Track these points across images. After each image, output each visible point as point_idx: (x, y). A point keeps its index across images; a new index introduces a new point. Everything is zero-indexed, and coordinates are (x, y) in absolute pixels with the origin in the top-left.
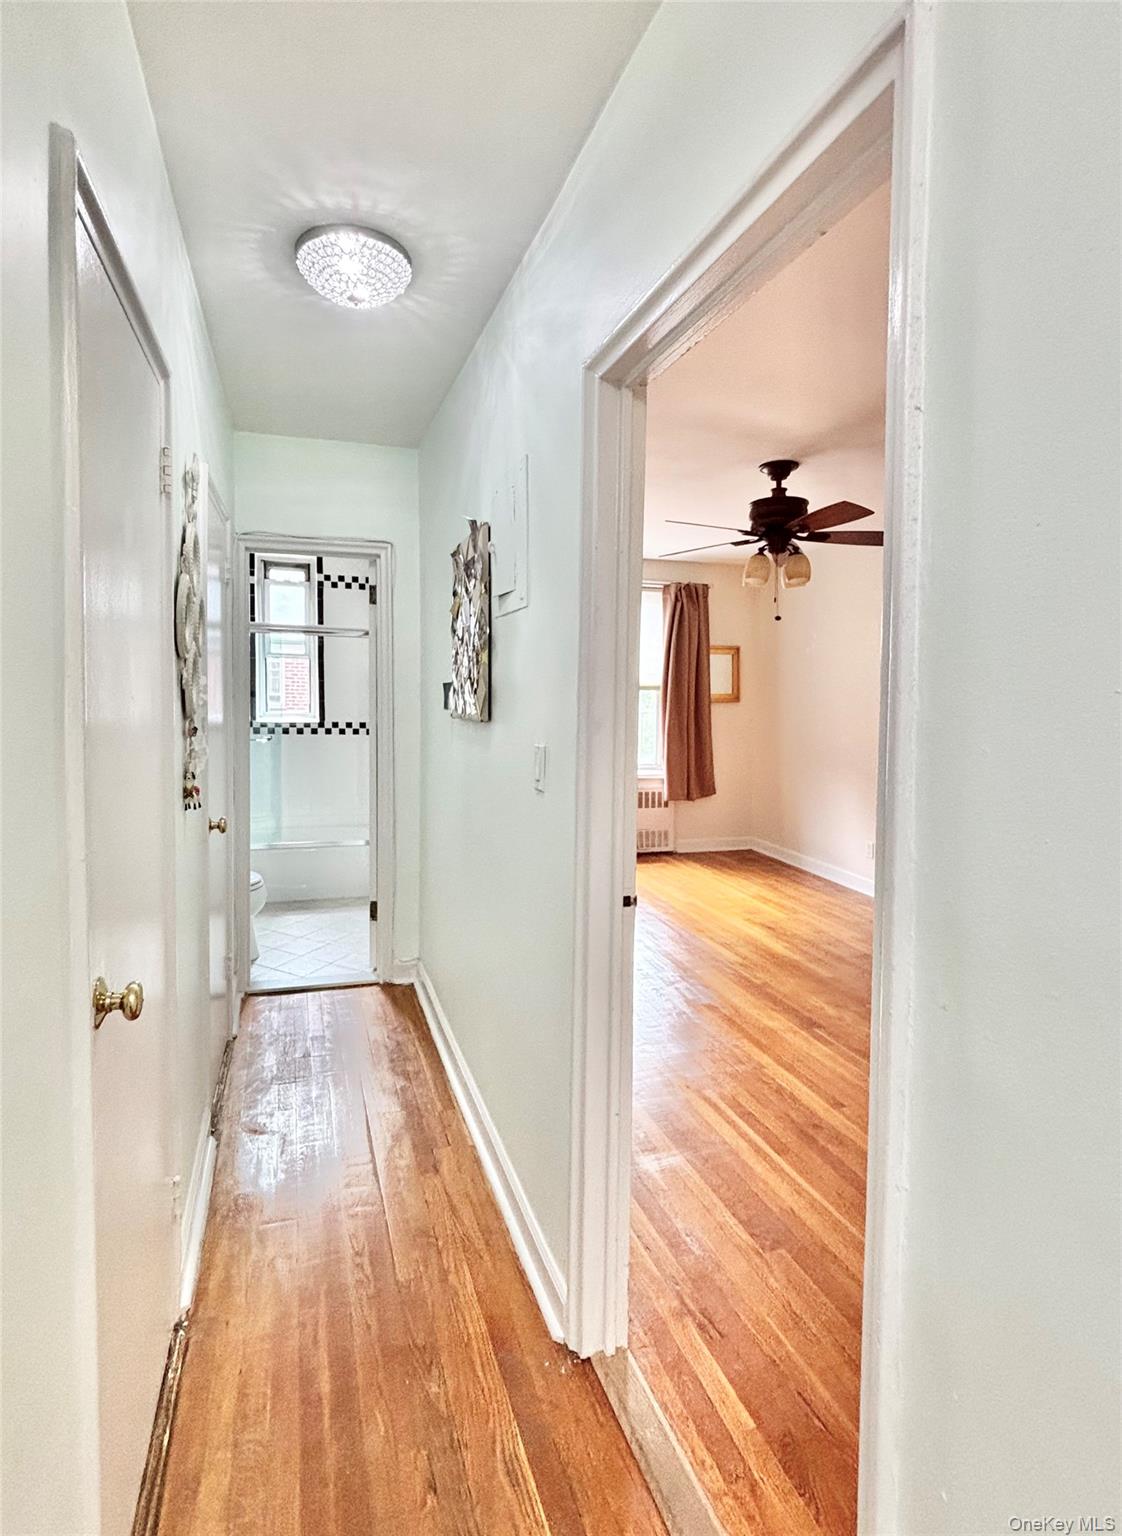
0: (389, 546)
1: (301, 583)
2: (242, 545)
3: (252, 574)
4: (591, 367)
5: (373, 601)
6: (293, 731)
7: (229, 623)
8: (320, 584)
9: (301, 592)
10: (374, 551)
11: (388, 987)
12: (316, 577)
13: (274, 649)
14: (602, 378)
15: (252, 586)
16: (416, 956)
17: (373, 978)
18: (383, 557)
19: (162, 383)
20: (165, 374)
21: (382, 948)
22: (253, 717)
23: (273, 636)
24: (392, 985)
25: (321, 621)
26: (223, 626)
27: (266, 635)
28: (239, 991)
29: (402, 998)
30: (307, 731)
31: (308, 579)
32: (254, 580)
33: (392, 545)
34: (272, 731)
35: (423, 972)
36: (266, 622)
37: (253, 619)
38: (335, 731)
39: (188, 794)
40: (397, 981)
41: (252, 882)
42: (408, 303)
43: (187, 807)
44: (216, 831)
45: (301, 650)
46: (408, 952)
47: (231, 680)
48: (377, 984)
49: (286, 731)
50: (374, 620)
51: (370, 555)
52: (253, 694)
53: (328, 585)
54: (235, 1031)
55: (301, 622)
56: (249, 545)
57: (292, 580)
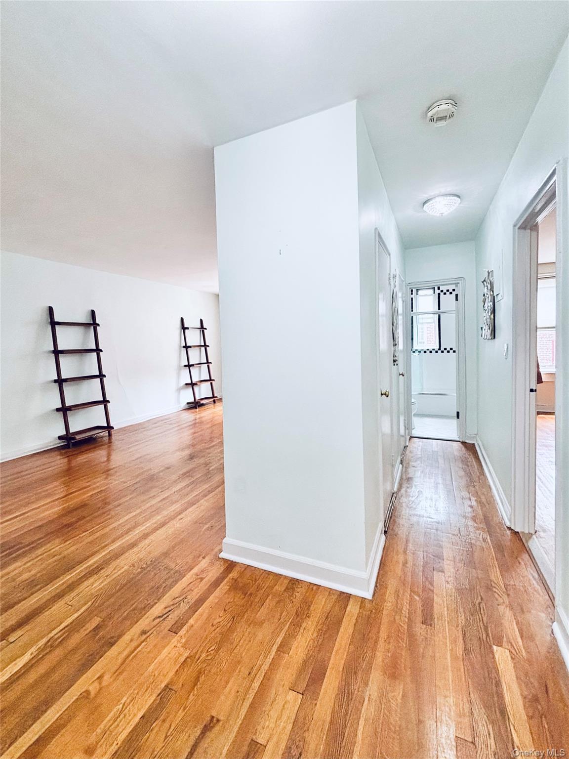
0: (463, 279)
1: (431, 295)
2: (408, 287)
3: (412, 294)
4: (515, 226)
5: (457, 300)
6: (428, 352)
7: (405, 314)
8: (439, 294)
9: (431, 297)
10: (456, 282)
11: (463, 443)
12: (437, 291)
13: (421, 321)
14: (519, 228)
15: (412, 299)
16: (476, 433)
17: (458, 439)
18: (460, 283)
19: (389, 257)
20: (390, 255)
21: (462, 428)
22: (412, 347)
23: (420, 316)
24: (465, 442)
25: (439, 309)
26: (402, 314)
27: (418, 316)
28: (408, 435)
29: (470, 448)
30: (434, 352)
31: (434, 293)
32: (413, 296)
33: (464, 278)
34: (420, 352)
35: (479, 439)
36: (417, 311)
37: (412, 311)
38: (445, 351)
39: (394, 361)
40: (467, 442)
41: (412, 401)
42: (461, 205)
43: (394, 365)
44: (401, 376)
45: (431, 320)
46: (472, 430)
47: (405, 331)
48: (459, 441)
49: (425, 352)
50: (457, 308)
51: (455, 283)
52: (412, 339)
53: (442, 294)
54: (407, 444)
55: (432, 310)
56: (410, 287)
57: (428, 294)
